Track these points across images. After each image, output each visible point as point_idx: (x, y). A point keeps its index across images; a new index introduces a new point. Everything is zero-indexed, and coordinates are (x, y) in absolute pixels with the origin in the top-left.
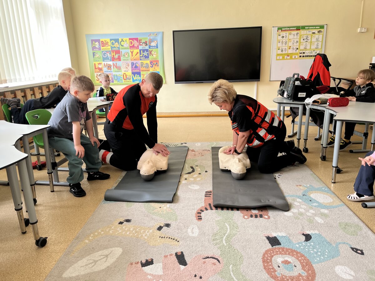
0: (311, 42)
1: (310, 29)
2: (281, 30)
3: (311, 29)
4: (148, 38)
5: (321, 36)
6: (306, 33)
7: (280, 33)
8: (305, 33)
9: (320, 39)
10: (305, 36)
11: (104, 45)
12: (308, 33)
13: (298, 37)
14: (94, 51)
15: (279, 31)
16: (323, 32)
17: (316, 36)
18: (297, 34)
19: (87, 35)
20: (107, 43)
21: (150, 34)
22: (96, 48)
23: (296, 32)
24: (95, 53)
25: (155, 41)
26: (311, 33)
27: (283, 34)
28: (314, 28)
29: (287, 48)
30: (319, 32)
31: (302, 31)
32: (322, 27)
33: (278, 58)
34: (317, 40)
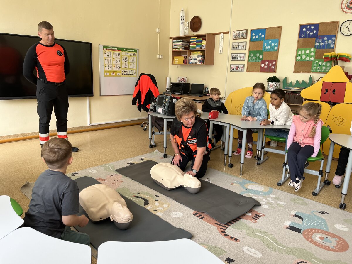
0: (129, 63)
1: (127, 51)
2: (106, 49)
5: (135, 58)
7: (105, 51)
8: (124, 54)
9: (135, 61)
10: (124, 56)
12: (126, 55)
13: (120, 57)
15: (104, 49)
16: (136, 55)
17: (132, 58)
18: (119, 54)
23: (117, 52)
26: (128, 55)
27: (108, 52)
28: (131, 50)
29: (112, 66)
30: (134, 54)
31: (122, 52)
32: (135, 51)
33: (106, 75)
34: (133, 61)
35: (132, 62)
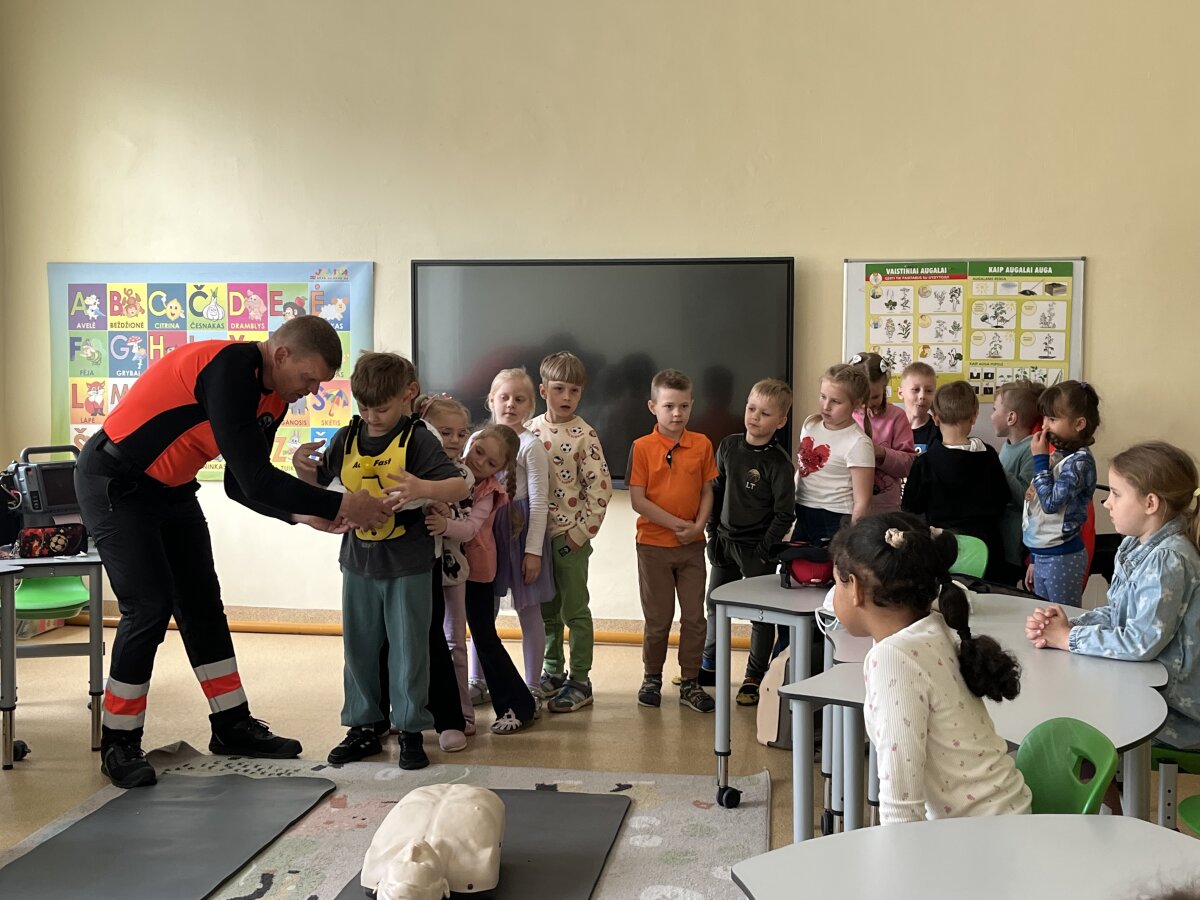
0: (1018, 331)
1: (1009, 274)
2: (880, 276)
3: (1015, 274)
4: (311, 285)
5: (1060, 308)
6: (995, 291)
7: (876, 287)
8: (990, 292)
9: (1060, 320)
10: (989, 303)
11: (120, 306)
12: (1001, 291)
13: (959, 309)
14: (76, 334)
15: (872, 277)
16: (1069, 289)
17: (1042, 304)
18: (954, 293)
19: (54, 267)
20: (132, 302)
21: (318, 270)
22: (87, 319)
23: (946, 287)
24: (79, 339)
25: (340, 301)
26: (1015, 292)
27: (893, 290)
28: (1029, 270)
29: (909, 351)
30: (1051, 288)
31: (975, 283)
32: (1063, 268)
34: (1046, 322)
35: (1038, 327)
